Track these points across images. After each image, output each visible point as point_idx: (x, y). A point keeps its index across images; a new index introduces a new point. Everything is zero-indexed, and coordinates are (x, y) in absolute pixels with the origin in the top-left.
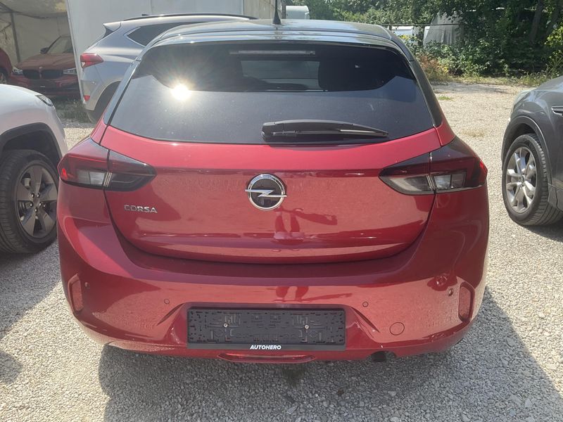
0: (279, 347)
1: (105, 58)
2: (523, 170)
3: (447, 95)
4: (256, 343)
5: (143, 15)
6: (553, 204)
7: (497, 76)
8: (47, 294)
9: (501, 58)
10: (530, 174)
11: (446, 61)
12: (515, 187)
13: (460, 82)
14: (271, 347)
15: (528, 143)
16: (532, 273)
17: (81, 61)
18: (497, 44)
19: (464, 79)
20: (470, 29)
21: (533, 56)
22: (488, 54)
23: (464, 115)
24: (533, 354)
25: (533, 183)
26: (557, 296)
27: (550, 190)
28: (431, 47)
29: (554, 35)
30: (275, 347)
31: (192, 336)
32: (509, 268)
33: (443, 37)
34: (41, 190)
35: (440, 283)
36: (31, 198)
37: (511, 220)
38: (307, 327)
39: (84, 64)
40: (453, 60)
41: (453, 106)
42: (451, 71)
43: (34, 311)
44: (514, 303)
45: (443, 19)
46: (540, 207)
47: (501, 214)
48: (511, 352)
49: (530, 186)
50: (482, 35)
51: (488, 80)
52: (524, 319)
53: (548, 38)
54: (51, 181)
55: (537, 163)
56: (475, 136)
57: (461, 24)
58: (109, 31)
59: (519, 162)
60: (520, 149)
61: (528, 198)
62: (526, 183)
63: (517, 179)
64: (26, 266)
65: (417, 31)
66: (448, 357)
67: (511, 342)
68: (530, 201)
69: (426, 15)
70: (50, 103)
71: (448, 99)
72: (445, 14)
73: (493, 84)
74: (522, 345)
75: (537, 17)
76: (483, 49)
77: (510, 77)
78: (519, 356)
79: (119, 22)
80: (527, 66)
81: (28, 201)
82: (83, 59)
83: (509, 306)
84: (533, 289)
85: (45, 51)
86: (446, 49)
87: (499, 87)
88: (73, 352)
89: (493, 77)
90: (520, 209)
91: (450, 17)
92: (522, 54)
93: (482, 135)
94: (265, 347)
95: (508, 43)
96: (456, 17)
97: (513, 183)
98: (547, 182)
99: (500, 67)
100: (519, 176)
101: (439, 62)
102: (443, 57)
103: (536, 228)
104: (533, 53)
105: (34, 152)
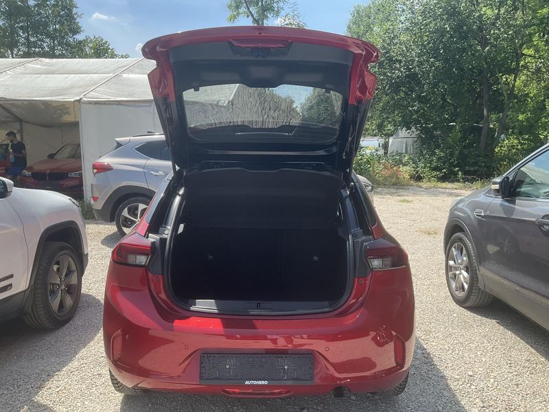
0: (266, 383)
1: (115, 167)
2: (459, 261)
3: (406, 198)
4: (249, 380)
5: (148, 132)
6: (482, 288)
7: (453, 182)
8: (71, 360)
9: (455, 166)
10: (465, 264)
11: (407, 168)
12: (455, 275)
13: (420, 187)
14: (260, 383)
15: (461, 240)
16: (466, 343)
17: (93, 168)
18: (452, 155)
19: (424, 184)
20: (427, 141)
21: (483, 165)
22: (444, 163)
23: (422, 216)
24: (462, 402)
25: (467, 271)
26: (484, 360)
27: (479, 276)
28: (393, 156)
29: (500, 147)
30: (263, 382)
31: (203, 375)
32: (448, 340)
33: (404, 147)
34: (66, 275)
35: (380, 339)
36: (58, 281)
37: (455, 303)
38: (286, 367)
39: (95, 171)
40: (413, 167)
41: (412, 208)
42: (412, 177)
43: (62, 373)
44: (450, 365)
45: (403, 133)
46: (473, 291)
47: (446, 298)
48: (445, 401)
49: (465, 274)
50: (438, 146)
51: (444, 185)
52: (457, 377)
53: (496, 150)
54: (74, 267)
55: (469, 255)
56: (429, 234)
57: (419, 137)
58: (119, 145)
59: (456, 255)
60: (456, 244)
61: (465, 284)
62: (463, 271)
63: (456, 269)
64: (50, 338)
65: (382, 141)
66: (396, 405)
67: (446, 394)
68: (466, 286)
69: (390, 127)
70: (78, 204)
71: (408, 201)
72: (405, 129)
73: (449, 189)
74: (454, 396)
75: (484, 132)
76: (439, 158)
77: (464, 182)
78: (452, 403)
79: (129, 138)
80: (479, 173)
81: (55, 284)
82: (94, 167)
83: (446, 367)
84: (466, 355)
85: (51, 156)
86: (406, 158)
87: (456, 191)
88: (98, 403)
89: (449, 182)
90: (460, 293)
91: (408, 131)
92: (474, 163)
93: (435, 233)
94: (256, 383)
95: (461, 153)
96: (414, 132)
97: (454, 272)
98: (476, 270)
99: (456, 174)
100: (457, 266)
101: (401, 169)
102: (404, 165)
103: (472, 309)
104: (483, 162)
105: (64, 244)
